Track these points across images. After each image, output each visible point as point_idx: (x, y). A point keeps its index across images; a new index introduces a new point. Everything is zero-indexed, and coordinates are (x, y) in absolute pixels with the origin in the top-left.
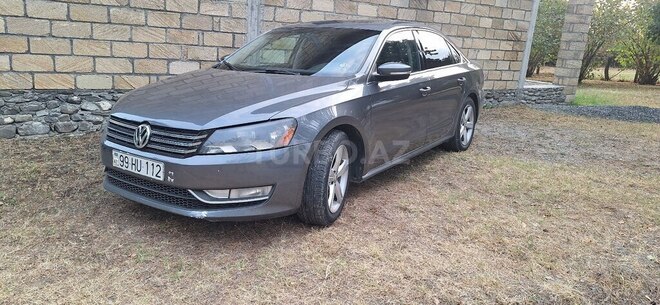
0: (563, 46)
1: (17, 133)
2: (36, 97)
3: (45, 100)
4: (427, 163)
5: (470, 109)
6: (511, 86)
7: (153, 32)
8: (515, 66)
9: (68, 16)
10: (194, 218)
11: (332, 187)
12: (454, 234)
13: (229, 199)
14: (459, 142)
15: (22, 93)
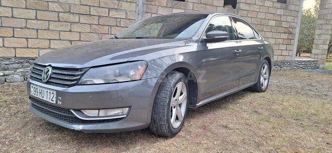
0: (317, 37)
1: (6, 81)
2: (17, 61)
3: (22, 63)
4: (240, 99)
5: (266, 67)
6: (287, 59)
7: (83, 27)
8: (289, 47)
9: (36, 17)
10: (74, 130)
11: (174, 110)
12: (262, 145)
13: (98, 117)
14: (260, 87)
15: (9, 59)
